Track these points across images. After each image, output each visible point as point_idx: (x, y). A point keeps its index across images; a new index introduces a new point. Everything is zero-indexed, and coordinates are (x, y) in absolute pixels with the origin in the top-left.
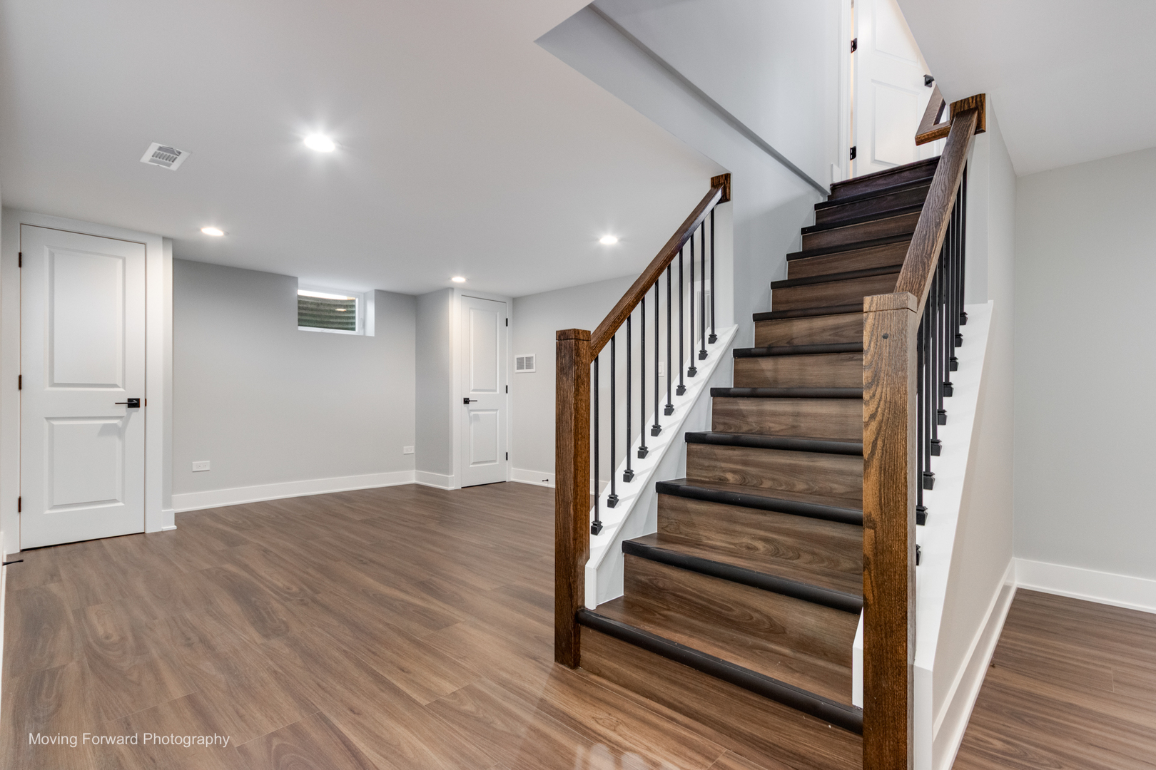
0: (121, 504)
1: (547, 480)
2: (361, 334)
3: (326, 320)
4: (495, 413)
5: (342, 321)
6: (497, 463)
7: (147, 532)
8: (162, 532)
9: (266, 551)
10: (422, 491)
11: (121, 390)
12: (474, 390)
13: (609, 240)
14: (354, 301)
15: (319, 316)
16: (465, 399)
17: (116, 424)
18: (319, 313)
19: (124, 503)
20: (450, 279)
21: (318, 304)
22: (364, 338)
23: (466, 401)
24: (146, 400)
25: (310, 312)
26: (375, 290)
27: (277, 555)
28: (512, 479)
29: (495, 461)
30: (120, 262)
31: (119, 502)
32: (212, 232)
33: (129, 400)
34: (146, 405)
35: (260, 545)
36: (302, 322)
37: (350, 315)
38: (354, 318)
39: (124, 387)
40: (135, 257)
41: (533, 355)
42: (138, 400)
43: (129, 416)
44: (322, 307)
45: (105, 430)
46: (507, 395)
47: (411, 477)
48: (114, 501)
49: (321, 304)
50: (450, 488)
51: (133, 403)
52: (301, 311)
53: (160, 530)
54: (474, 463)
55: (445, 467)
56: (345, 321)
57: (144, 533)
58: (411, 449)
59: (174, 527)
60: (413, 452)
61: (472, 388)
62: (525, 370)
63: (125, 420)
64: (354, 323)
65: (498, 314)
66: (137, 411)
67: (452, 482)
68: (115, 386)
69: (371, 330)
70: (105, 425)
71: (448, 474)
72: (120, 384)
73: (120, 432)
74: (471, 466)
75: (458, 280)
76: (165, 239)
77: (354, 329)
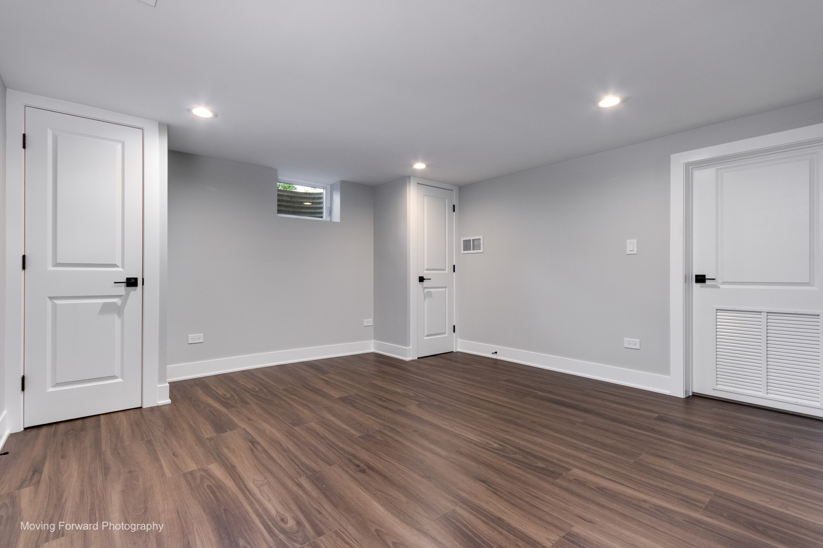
0: (120, 380)
1: (496, 353)
2: (328, 219)
3: (298, 210)
4: (444, 290)
5: (310, 211)
6: (446, 335)
7: (144, 407)
8: (158, 407)
9: (253, 442)
10: (380, 360)
11: (120, 269)
12: (427, 270)
13: (610, 101)
14: (321, 194)
15: (293, 207)
16: (420, 277)
17: (115, 302)
18: (292, 204)
19: (123, 379)
20: (411, 166)
21: (291, 197)
22: (331, 223)
23: (421, 279)
24: (143, 279)
25: (285, 204)
26: (342, 181)
27: (265, 450)
28: (459, 350)
29: (444, 333)
30: (120, 145)
31: (119, 378)
32: (202, 112)
33: (127, 279)
34: (143, 284)
35: (247, 432)
36: (279, 211)
37: (318, 206)
38: (322, 208)
39: (123, 267)
40: (133, 140)
41: (481, 237)
42: (136, 279)
43: (128, 294)
44: (294, 200)
45: (106, 309)
46: (454, 273)
47: (370, 347)
48: (114, 377)
49: (294, 197)
50: (408, 359)
51: (132, 283)
52: (280, 203)
53: (156, 405)
54: (428, 336)
55: (402, 338)
56: (313, 211)
57: (141, 407)
58: (369, 322)
59: (169, 401)
60: (371, 324)
61: (426, 268)
62: (472, 251)
63: (125, 298)
64: (322, 213)
65: (447, 200)
66: (135, 290)
67: (409, 353)
68: (115, 266)
69: (337, 216)
70: (105, 304)
71: (406, 346)
72: (119, 264)
73: (119, 310)
74: (425, 338)
75: (419, 166)
76: (161, 125)
77: (322, 217)
